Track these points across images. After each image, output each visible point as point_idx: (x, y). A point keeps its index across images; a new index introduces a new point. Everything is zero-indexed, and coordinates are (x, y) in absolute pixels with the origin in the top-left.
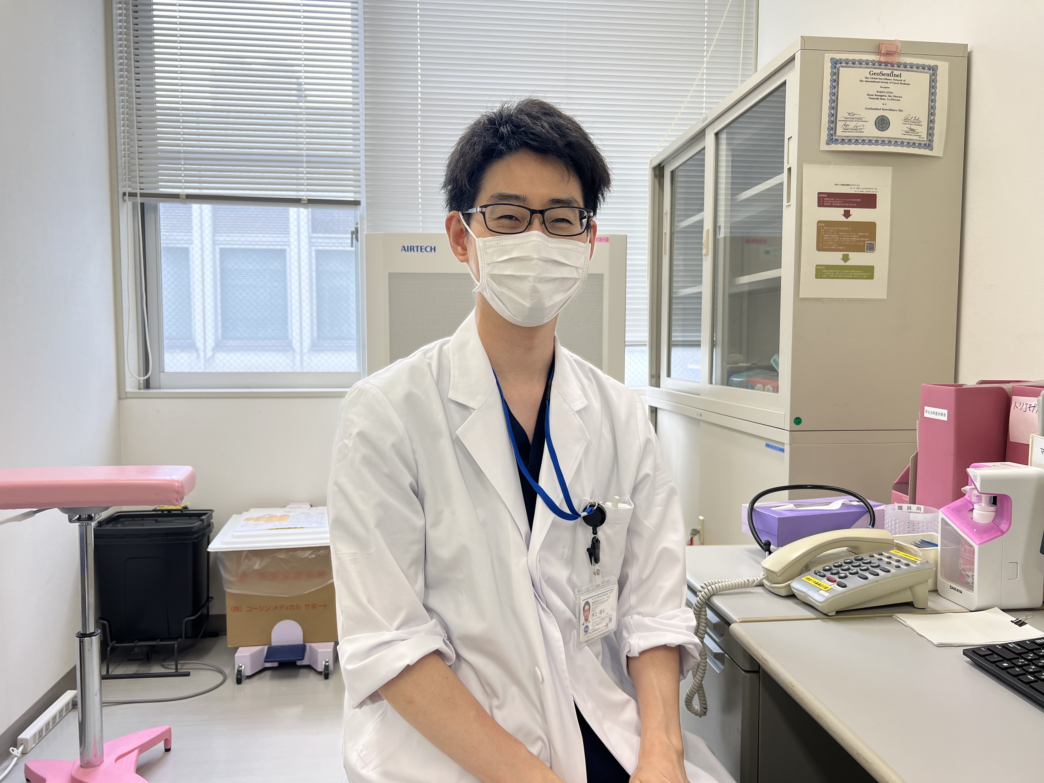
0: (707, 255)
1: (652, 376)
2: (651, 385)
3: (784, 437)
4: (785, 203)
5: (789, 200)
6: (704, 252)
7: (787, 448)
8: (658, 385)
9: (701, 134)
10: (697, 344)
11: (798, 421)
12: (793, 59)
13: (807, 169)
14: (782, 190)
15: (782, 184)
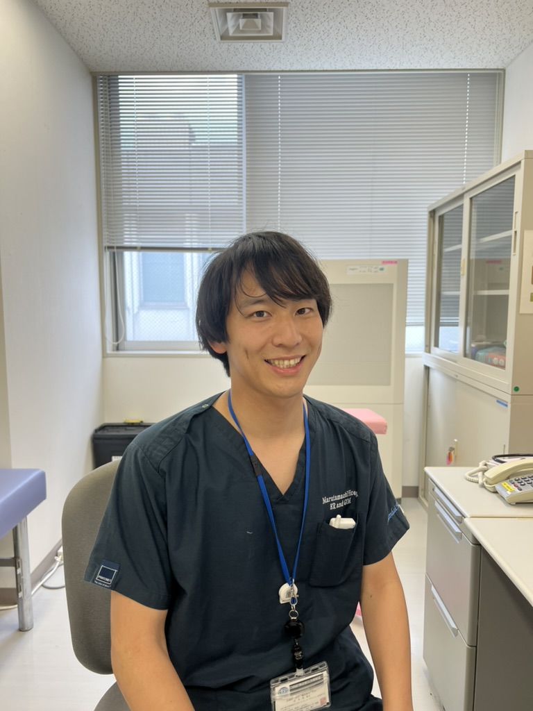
0: (463, 275)
1: (426, 346)
2: (426, 351)
3: (508, 398)
4: (512, 253)
5: (515, 251)
6: (462, 273)
7: (509, 405)
8: (429, 352)
9: (461, 196)
10: (456, 325)
11: (517, 389)
12: (519, 163)
13: (527, 233)
14: (511, 241)
15: (511, 237)
